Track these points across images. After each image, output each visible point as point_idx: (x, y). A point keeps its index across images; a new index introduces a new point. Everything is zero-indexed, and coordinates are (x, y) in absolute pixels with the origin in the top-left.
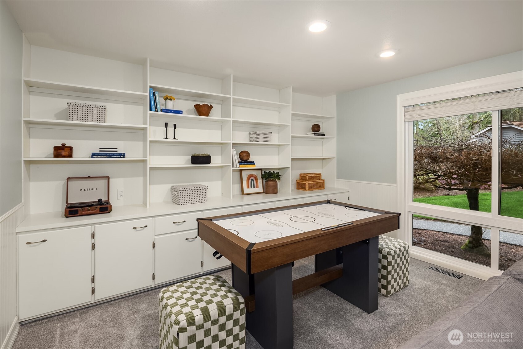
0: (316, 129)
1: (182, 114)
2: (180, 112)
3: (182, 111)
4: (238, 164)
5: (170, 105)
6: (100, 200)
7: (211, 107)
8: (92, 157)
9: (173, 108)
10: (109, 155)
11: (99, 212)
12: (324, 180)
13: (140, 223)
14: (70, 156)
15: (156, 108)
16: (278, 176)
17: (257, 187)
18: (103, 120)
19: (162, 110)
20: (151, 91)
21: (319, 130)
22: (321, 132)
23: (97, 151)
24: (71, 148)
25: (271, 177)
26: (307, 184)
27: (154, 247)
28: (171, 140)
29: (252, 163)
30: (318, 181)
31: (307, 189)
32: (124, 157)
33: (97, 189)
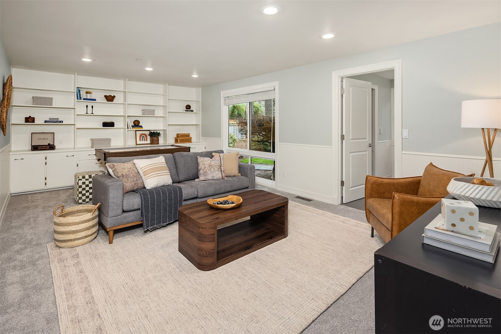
0: (188, 107)
1: (96, 101)
2: (95, 100)
3: (96, 99)
4: (131, 127)
5: (89, 96)
6: (49, 144)
7: (114, 97)
8: (45, 123)
9: (91, 97)
10: (54, 122)
11: (48, 149)
12: (191, 138)
13: (70, 154)
14: (34, 122)
15: (80, 98)
16: (159, 134)
17: (146, 140)
18: (51, 104)
19: (84, 99)
20: (78, 89)
21: (190, 108)
22: (191, 109)
23: (48, 120)
24: (34, 118)
25: (154, 135)
26: (179, 139)
27: (77, 166)
28: (90, 114)
29: (141, 127)
30: (188, 138)
31: (179, 142)
32: (62, 123)
33: (47, 139)
